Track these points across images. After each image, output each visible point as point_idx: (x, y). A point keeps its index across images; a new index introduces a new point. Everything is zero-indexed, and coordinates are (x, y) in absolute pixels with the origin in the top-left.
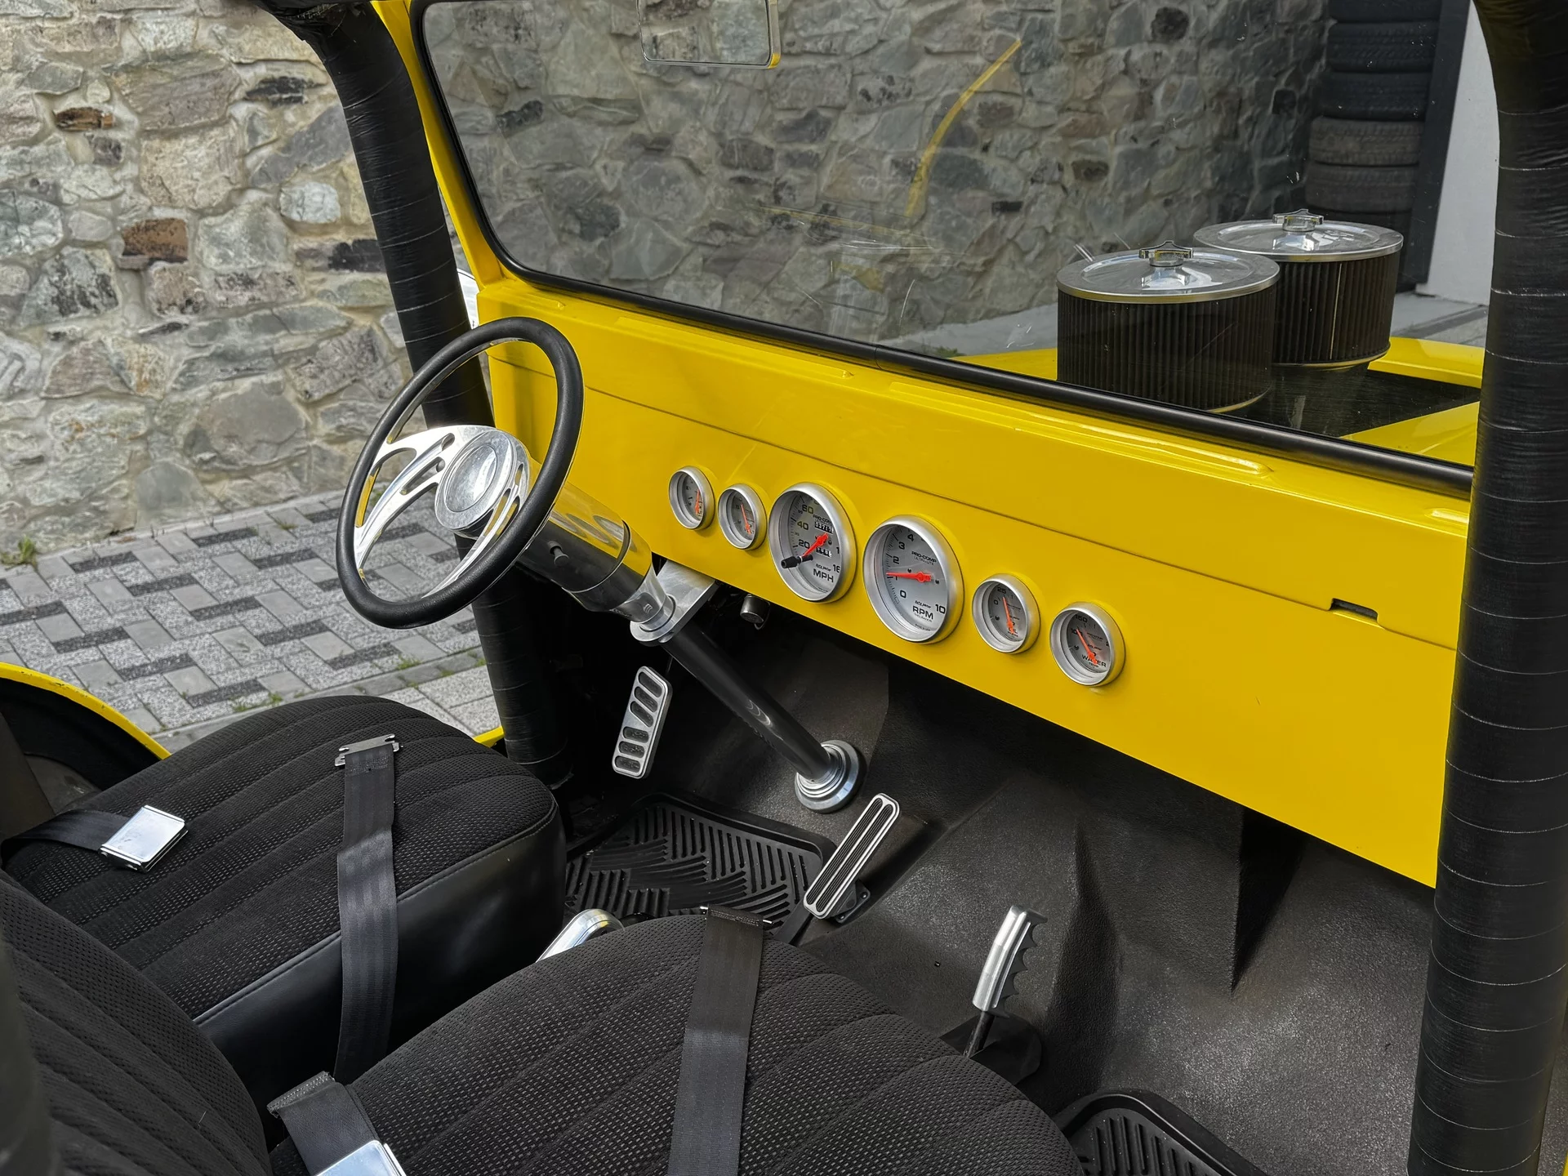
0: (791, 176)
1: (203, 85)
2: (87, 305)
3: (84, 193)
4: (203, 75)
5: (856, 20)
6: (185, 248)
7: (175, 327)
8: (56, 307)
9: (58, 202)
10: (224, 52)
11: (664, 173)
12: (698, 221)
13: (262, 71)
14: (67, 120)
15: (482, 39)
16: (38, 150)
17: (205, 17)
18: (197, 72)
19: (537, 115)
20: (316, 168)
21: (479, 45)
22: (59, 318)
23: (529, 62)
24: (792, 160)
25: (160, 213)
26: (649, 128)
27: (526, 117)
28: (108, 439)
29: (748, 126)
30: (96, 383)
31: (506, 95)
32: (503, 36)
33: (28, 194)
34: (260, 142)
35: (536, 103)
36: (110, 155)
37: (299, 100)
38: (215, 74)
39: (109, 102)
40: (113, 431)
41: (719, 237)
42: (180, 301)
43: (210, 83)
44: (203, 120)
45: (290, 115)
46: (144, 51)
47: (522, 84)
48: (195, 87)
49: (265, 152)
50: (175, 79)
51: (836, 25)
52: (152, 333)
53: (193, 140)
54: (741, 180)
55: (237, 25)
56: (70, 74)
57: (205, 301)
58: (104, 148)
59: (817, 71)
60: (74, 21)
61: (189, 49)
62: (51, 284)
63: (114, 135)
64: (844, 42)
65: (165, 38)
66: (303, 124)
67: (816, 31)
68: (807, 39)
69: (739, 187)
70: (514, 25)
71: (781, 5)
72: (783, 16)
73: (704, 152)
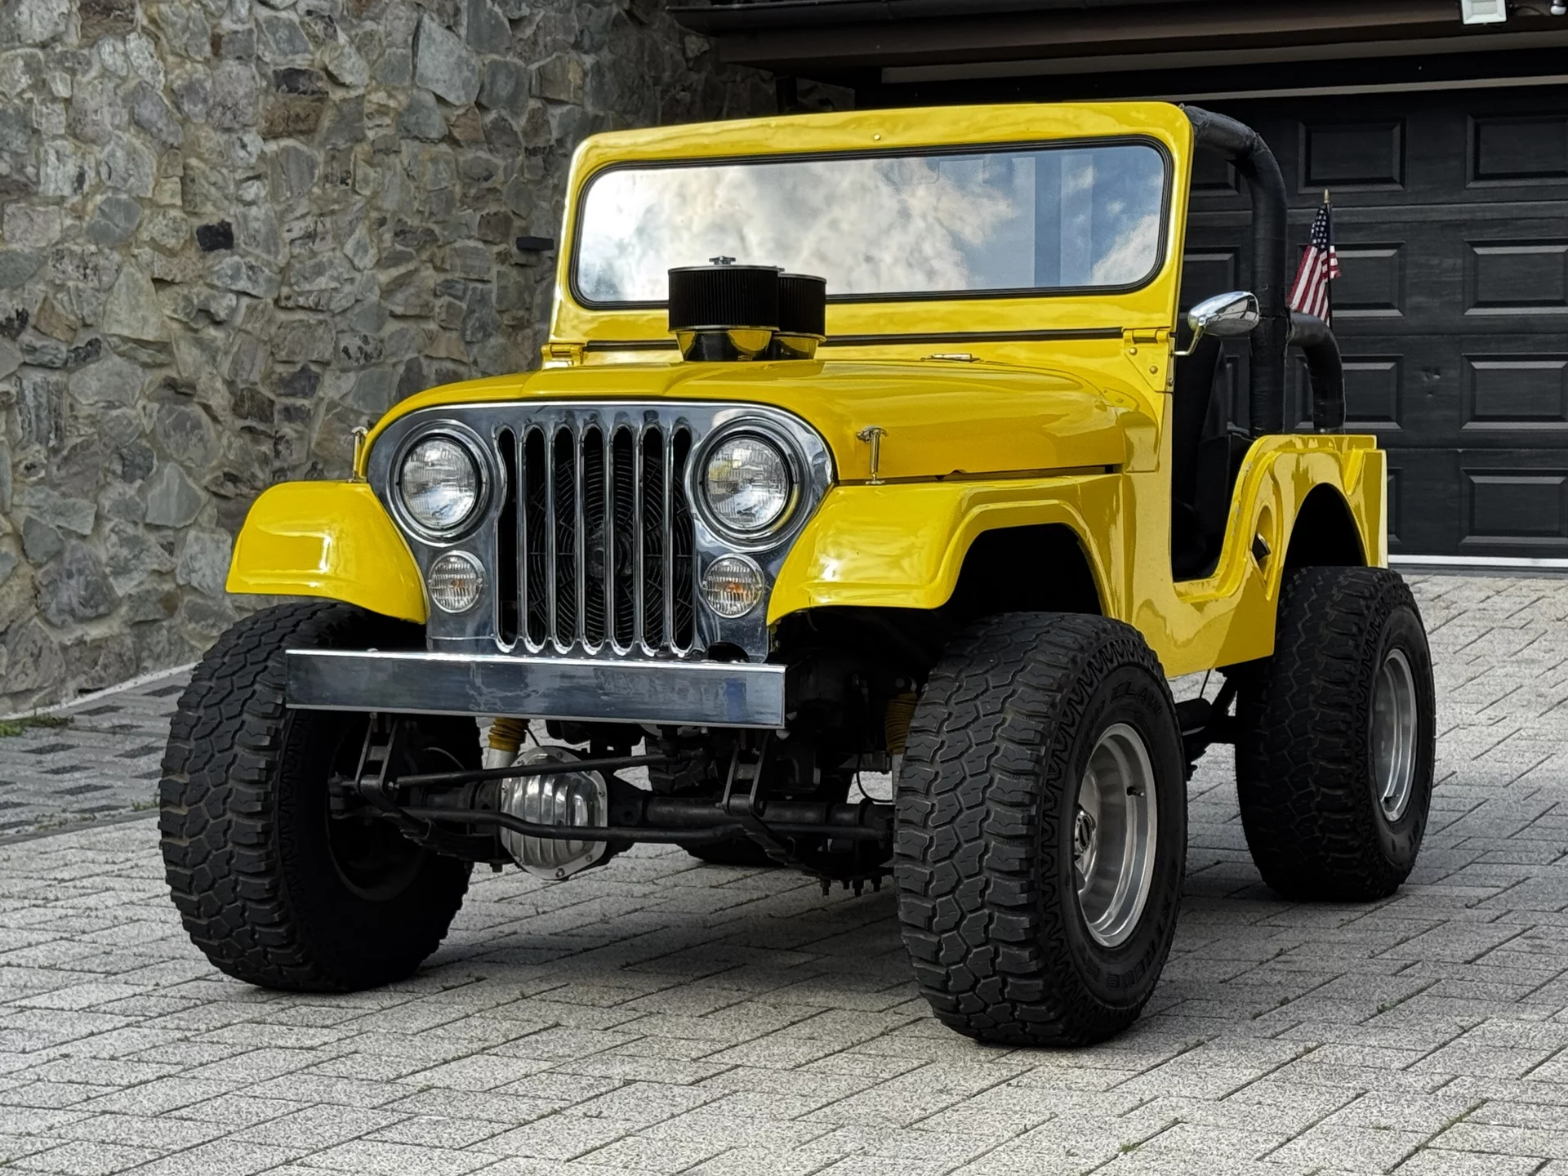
0: (288, 430)
5: (337, 279)
11: (189, 418)
12: (214, 469)
15: (61, 276)
19: (98, 352)
21: (58, 282)
23: (93, 300)
24: (288, 414)
26: (179, 373)
27: (88, 355)
29: (255, 377)
31: (75, 330)
32: (75, 275)
35: (97, 340)
41: (231, 488)
47: (88, 321)
51: (322, 282)
54: (249, 430)
59: (309, 326)
64: (330, 299)
67: (307, 287)
68: (301, 294)
69: (247, 437)
70: (83, 264)
71: (281, 260)
72: (282, 271)
73: (220, 399)
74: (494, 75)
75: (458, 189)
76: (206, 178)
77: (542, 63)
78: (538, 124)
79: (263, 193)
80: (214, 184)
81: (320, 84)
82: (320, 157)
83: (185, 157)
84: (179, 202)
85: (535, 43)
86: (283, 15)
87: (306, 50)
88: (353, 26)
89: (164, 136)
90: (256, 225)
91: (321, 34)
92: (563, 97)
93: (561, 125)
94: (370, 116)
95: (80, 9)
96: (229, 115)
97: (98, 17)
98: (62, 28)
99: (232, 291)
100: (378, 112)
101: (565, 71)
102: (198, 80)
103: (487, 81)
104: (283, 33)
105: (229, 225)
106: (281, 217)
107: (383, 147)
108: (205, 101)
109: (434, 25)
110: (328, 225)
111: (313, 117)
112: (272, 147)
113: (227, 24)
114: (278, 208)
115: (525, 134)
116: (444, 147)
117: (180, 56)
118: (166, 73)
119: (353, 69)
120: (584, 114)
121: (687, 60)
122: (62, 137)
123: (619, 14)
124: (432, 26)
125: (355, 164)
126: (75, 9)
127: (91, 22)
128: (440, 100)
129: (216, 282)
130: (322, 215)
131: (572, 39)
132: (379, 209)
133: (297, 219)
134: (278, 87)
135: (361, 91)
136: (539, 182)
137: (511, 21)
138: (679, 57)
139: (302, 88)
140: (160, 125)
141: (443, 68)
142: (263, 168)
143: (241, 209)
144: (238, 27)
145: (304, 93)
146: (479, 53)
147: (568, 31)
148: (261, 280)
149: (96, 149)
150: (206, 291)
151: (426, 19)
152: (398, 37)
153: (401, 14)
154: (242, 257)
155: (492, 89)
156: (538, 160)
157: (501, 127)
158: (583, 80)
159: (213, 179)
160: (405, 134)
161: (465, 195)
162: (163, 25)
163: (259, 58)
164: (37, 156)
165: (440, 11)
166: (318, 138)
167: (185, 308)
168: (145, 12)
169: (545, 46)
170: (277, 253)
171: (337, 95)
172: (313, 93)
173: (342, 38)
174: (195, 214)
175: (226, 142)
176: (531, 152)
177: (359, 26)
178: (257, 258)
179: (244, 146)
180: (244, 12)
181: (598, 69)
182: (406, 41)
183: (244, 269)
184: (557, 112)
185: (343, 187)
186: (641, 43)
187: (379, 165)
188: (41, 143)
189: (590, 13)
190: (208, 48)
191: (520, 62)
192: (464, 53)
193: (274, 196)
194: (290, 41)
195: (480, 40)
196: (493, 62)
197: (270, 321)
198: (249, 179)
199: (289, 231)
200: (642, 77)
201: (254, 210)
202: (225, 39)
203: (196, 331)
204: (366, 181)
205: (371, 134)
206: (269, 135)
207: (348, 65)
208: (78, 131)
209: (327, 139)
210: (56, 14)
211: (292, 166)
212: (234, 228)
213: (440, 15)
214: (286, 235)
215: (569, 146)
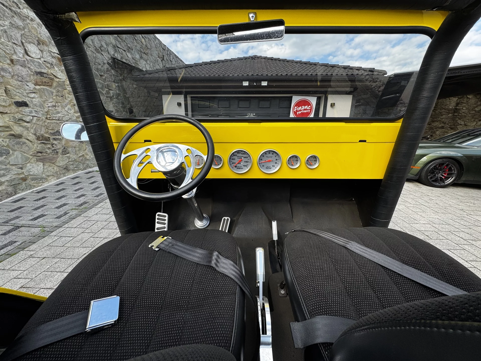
0: (55, 142)
5: (64, 115)
11: (21, 142)
12: (33, 151)
24: (54, 139)
26: (15, 132)
29: (42, 133)
41: (40, 154)
51: (59, 115)
54: (43, 143)
59: (57, 123)
64: (62, 118)
67: (55, 116)
68: (54, 117)
69: (43, 145)
71: (46, 110)
72: (46, 112)
73: (32, 137)
76: (15, 91)
78: (108, 93)
79: (37, 96)
82: (54, 91)
83: (5, 85)
84: (4, 95)
85: (105, 79)
86: (36, 60)
87: (45, 69)
88: (59, 67)
90: (36, 103)
91: (49, 67)
92: (112, 89)
93: (112, 93)
94: (67, 85)
96: (20, 78)
99: (30, 116)
101: (112, 85)
102: (6, 68)
104: (36, 64)
105: (26, 102)
106: (44, 102)
108: (10, 73)
110: (59, 105)
111: (50, 83)
112: (38, 87)
113: (15, 57)
114: (43, 100)
115: (106, 94)
119: (61, 75)
120: (117, 92)
125: (65, 94)
129: (24, 114)
130: (57, 102)
131: (113, 81)
132: (73, 103)
133: (49, 102)
134: (37, 75)
135: (64, 80)
136: (110, 102)
137: (100, 75)
142: (35, 91)
143: (29, 99)
144: (19, 59)
145: (46, 77)
147: (111, 79)
148: (40, 114)
150: (21, 115)
154: (32, 109)
156: (109, 98)
158: (116, 87)
159: (17, 91)
163: (29, 67)
166: (53, 87)
167: (13, 119)
169: (108, 81)
170: (44, 109)
171: (57, 80)
172: (49, 78)
173: (56, 69)
174: (12, 98)
175: (21, 84)
177: (61, 67)
178: (37, 109)
179: (28, 86)
180: (21, 56)
181: (118, 86)
183: (34, 111)
185: (62, 98)
187: (71, 95)
189: (116, 77)
190: (8, 61)
191: (103, 82)
193: (40, 97)
194: (39, 66)
197: (45, 122)
198: (31, 93)
201: (34, 99)
202: (15, 60)
203: (20, 124)
204: (69, 97)
205: (67, 89)
206: (36, 84)
207: (58, 74)
209: (55, 88)
211: (45, 92)
212: (28, 102)
214: (46, 105)
215: (115, 97)
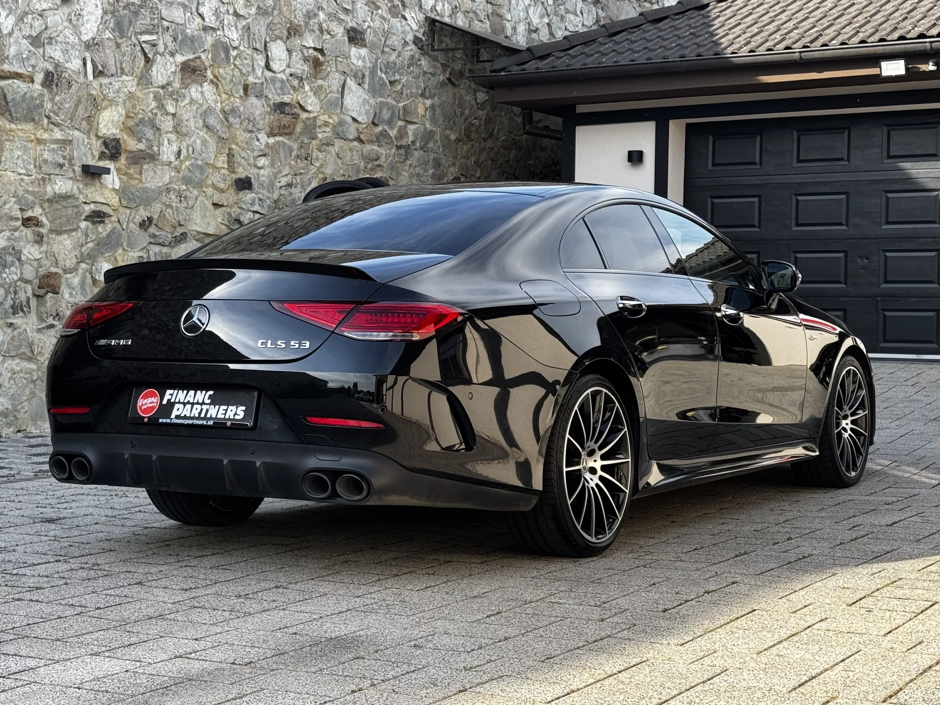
1: (73, 211)
2: (23, 311)
3: (29, 256)
4: (73, 206)
6: (59, 288)
7: (52, 326)
8: (12, 310)
9: (19, 259)
10: (80, 197)
13: (92, 206)
14: (28, 222)
15: (169, 200)
16: (17, 234)
17: (77, 180)
18: (72, 205)
19: (186, 239)
20: (107, 255)
21: (167, 203)
22: (12, 316)
23: (184, 213)
25: (53, 270)
27: (181, 240)
28: (23, 380)
30: (22, 350)
31: (175, 227)
32: (176, 200)
33: (10, 254)
34: (88, 240)
35: (186, 233)
36: (39, 240)
37: (103, 222)
38: (77, 206)
39: (41, 215)
40: (25, 376)
42: (54, 314)
43: (75, 210)
44: (71, 227)
45: (100, 229)
46: (55, 193)
47: (182, 223)
48: (70, 211)
49: (90, 245)
50: (64, 207)
52: (43, 328)
53: (66, 236)
55: (86, 185)
56: (30, 201)
57: (63, 315)
58: (38, 236)
60: (33, 177)
61: (69, 194)
62: (12, 299)
63: (41, 230)
65: (62, 188)
66: (105, 234)
70: (180, 195)
71: (275, 197)
72: (275, 202)
74: (381, 109)
75: (362, 164)
76: (240, 155)
77: (405, 103)
78: (402, 133)
79: (267, 163)
80: (244, 158)
81: (295, 110)
82: (295, 146)
83: (229, 144)
84: (226, 166)
85: (402, 93)
86: (279, 76)
87: (289, 93)
88: (312, 82)
89: (219, 133)
90: (263, 179)
91: (297, 86)
92: (415, 120)
93: (414, 134)
94: (320, 127)
95: (181, 70)
96: (251, 124)
97: (189, 74)
98: (172, 79)
99: (251, 211)
100: (324, 125)
101: (416, 108)
102: (237, 107)
103: (378, 111)
104: (278, 85)
105: (250, 178)
106: (275, 175)
107: (326, 142)
108: (240, 117)
109: (352, 83)
110: (298, 180)
111: (292, 126)
112: (271, 140)
113: (251, 79)
114: (274, 171)
115: (396, 138)
116: (356, 143)
117: (228, 94)
118: (221, 103)
119: (312, 103)
120: (425, 129)
121: (478, 104)
122: (170, 132)
123: (444, 80)
124: (351, 83)
125: (312, 150)
126: (178, 70)
127: (186, 76)
128: (354, 120)
129: (243, 206)
130: (295, 175)
131: (420, 92)
132: (323, 173)
133: (283, 176)
134: (275, 111)
135: (315, 114)
136: (403, 162)
137: (390, 82)
138: (473, 102)
139: (287, 112)
140: (218, 128)
141: (356, 104)
142: (267, 151)
143: (256, 171)
144: (257, 81)
145: (288, 114)
146: (374, 97)
147: (417, 88)
148: (265, 206)
149: (187, 139)
150: (239, 211)
151: (348, 80)
152: (334, 88)
153: (336, 77)
154: (256, 194)
155: (380, 116)
156: (402, 151)
157: (384, 134)
158: (425, 112)
159: (243, 156)
160: (337, 136)
161: (365, 167)
162: (220, 79)
163: (266, 97)
164: (159, 141)
165: (355, 76)
166: (294, 137)
167: (228, 218)
168: (212, 72)
169: (407, 95)
170: (273, 193)
171: (304, 115)
172: (292, 114)
173: (307, 88)
174: (234, 172)
175: (250, 137)
176: (399, 147)
177: (315, 82)
178: (263, 195)
179: (258, 140)
180: (259, 73)
181: (433, 107)
182: (338, 90)
183: (257, 200)
184: (411, 127)
185: (306, 161)
186: (454, 95)
187: (324, 151)
188: (160, 135)
189: (429, 79)
190: (242, 91)
191: (394, 103)
192: (367, 97)
193: (272, 165)
194: (281, 88)
195: (374, 91)
196: (381, 102)
198: (260, 156)
199: (279, 182)
200: (455, 112)
201: (262, 171)
202: (250, 86)
204: (317, 159)
205: (320, 136)
206: (271, 134)
207: (309, 102)
208: (178, 130)
209: (299, 138)
210: (169, 72)
211: (281, 150)
212: (252, 180)
213: (355, 78)
214: (278, 184)
215: (418, 145)
